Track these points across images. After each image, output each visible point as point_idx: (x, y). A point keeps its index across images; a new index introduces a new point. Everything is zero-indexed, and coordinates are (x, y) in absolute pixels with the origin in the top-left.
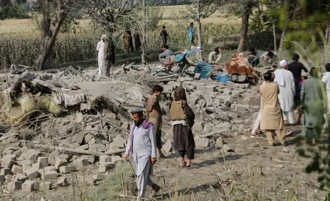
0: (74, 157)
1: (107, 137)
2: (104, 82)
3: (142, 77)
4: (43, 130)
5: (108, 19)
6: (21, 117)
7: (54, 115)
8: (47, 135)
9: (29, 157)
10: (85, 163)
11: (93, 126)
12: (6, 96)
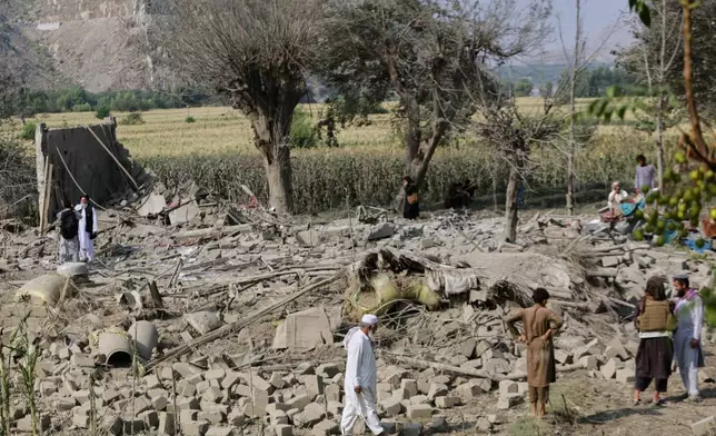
0: (459, 379)
1: (511, 348)
2: (507, 255)
3: (569, 248)
4: (408, 330)
5: (515, 145)
6: (376, 308)
7: (427, 308)
8: (415, 339)
9: (388, 378)
10: (476, 391)
11: (489, 329)
12: (352, 275)
